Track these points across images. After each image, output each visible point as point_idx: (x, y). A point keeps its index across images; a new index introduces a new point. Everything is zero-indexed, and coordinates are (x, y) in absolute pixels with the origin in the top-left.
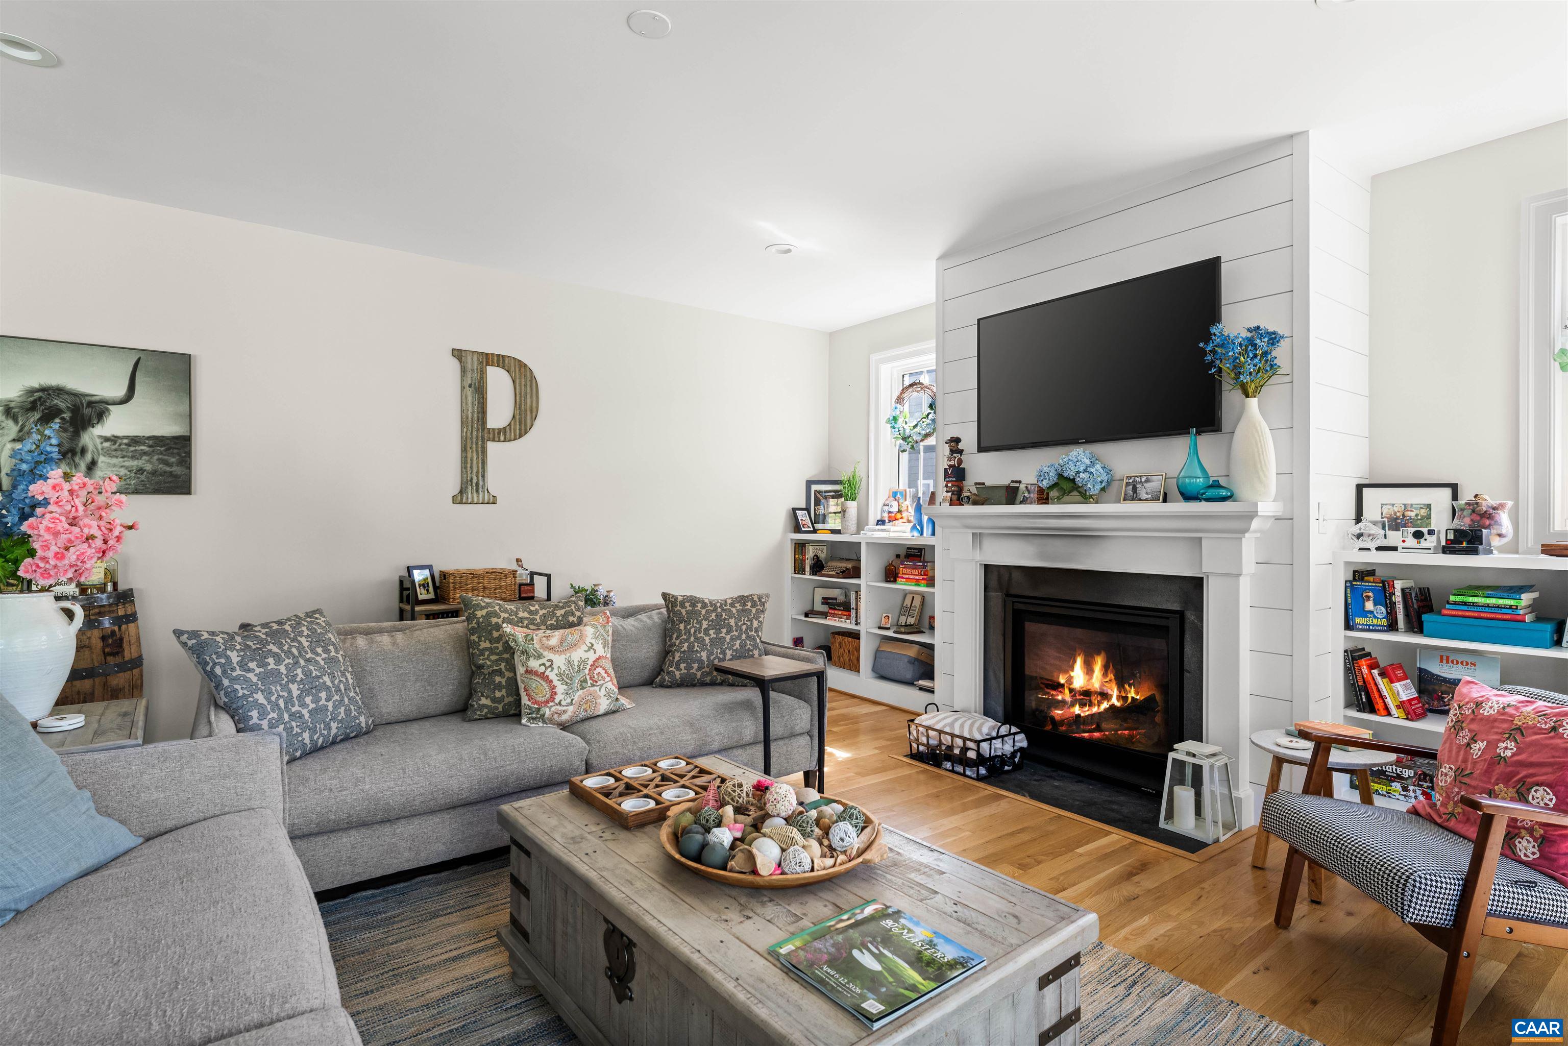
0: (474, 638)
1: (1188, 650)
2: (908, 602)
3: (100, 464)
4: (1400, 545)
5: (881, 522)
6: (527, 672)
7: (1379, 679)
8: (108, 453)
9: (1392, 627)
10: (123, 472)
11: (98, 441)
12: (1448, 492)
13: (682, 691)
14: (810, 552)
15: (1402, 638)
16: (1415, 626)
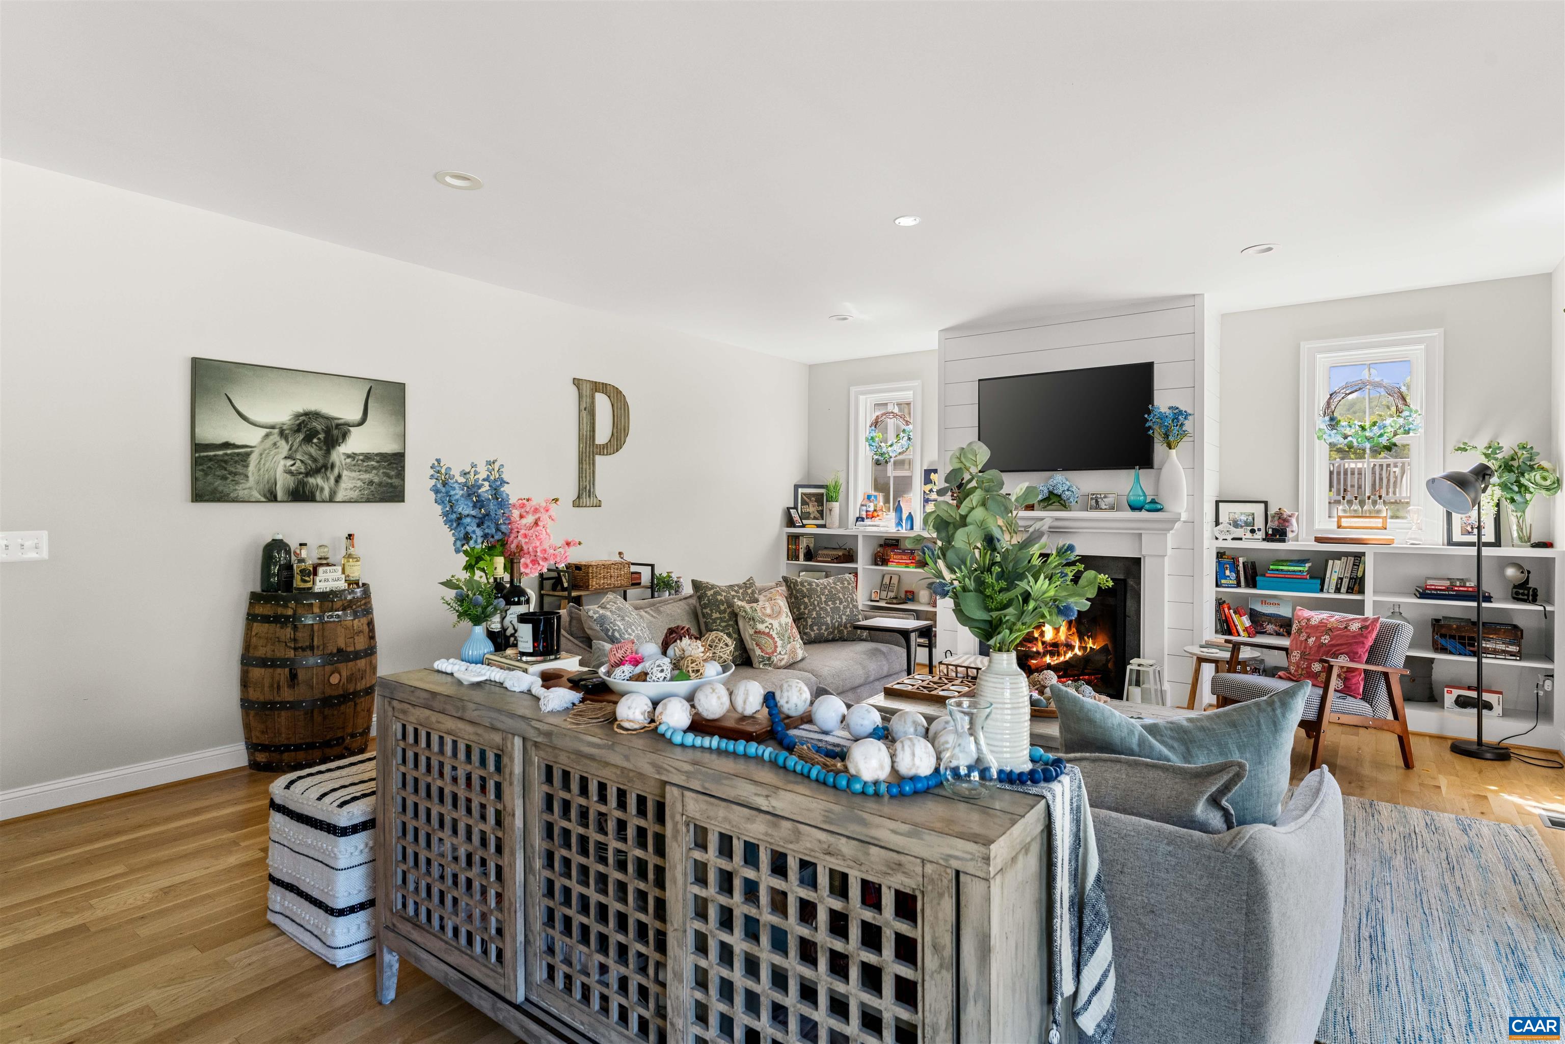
0: (708, 610)
1: (1129, 603)
2: (886, 580)
3: (344, 478)
4: (1244, 537)
5: (860, 519)
6: (756, 632)
7: (1233, 615)
8: (349, 468)
9: (1238, 585)
10: (359, 484)
11: (343, 457)
12: (1263, 505)
13: (816, 646)
14: (803, 543)
15: (1243, 590)
16: (1252, 582)
